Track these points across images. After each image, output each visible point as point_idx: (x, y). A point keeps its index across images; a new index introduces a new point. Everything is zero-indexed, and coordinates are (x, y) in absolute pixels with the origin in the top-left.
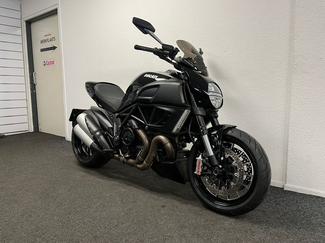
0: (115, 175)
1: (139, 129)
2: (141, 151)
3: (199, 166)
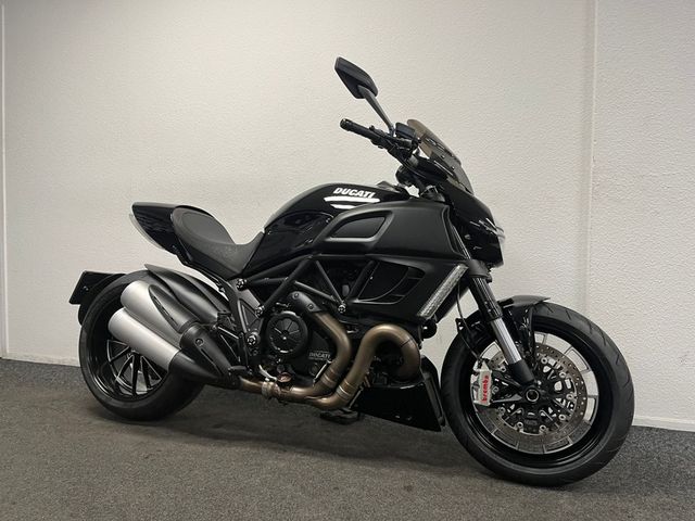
0: (223, 430)
1: (321, 312)
2: (328, 365)
3: (485, 387)
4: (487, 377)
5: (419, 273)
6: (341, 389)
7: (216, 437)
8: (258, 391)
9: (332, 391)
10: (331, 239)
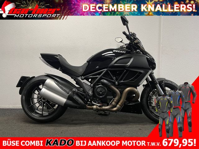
1: (112, 85)
2: (114, 99)
3: (155, 101)
4: (155, 99)
5: (141, 73)
6: (118, 106)
7: (76, 124)
8: (92, 109)
9: (115, 107)
10: (116, 65)
